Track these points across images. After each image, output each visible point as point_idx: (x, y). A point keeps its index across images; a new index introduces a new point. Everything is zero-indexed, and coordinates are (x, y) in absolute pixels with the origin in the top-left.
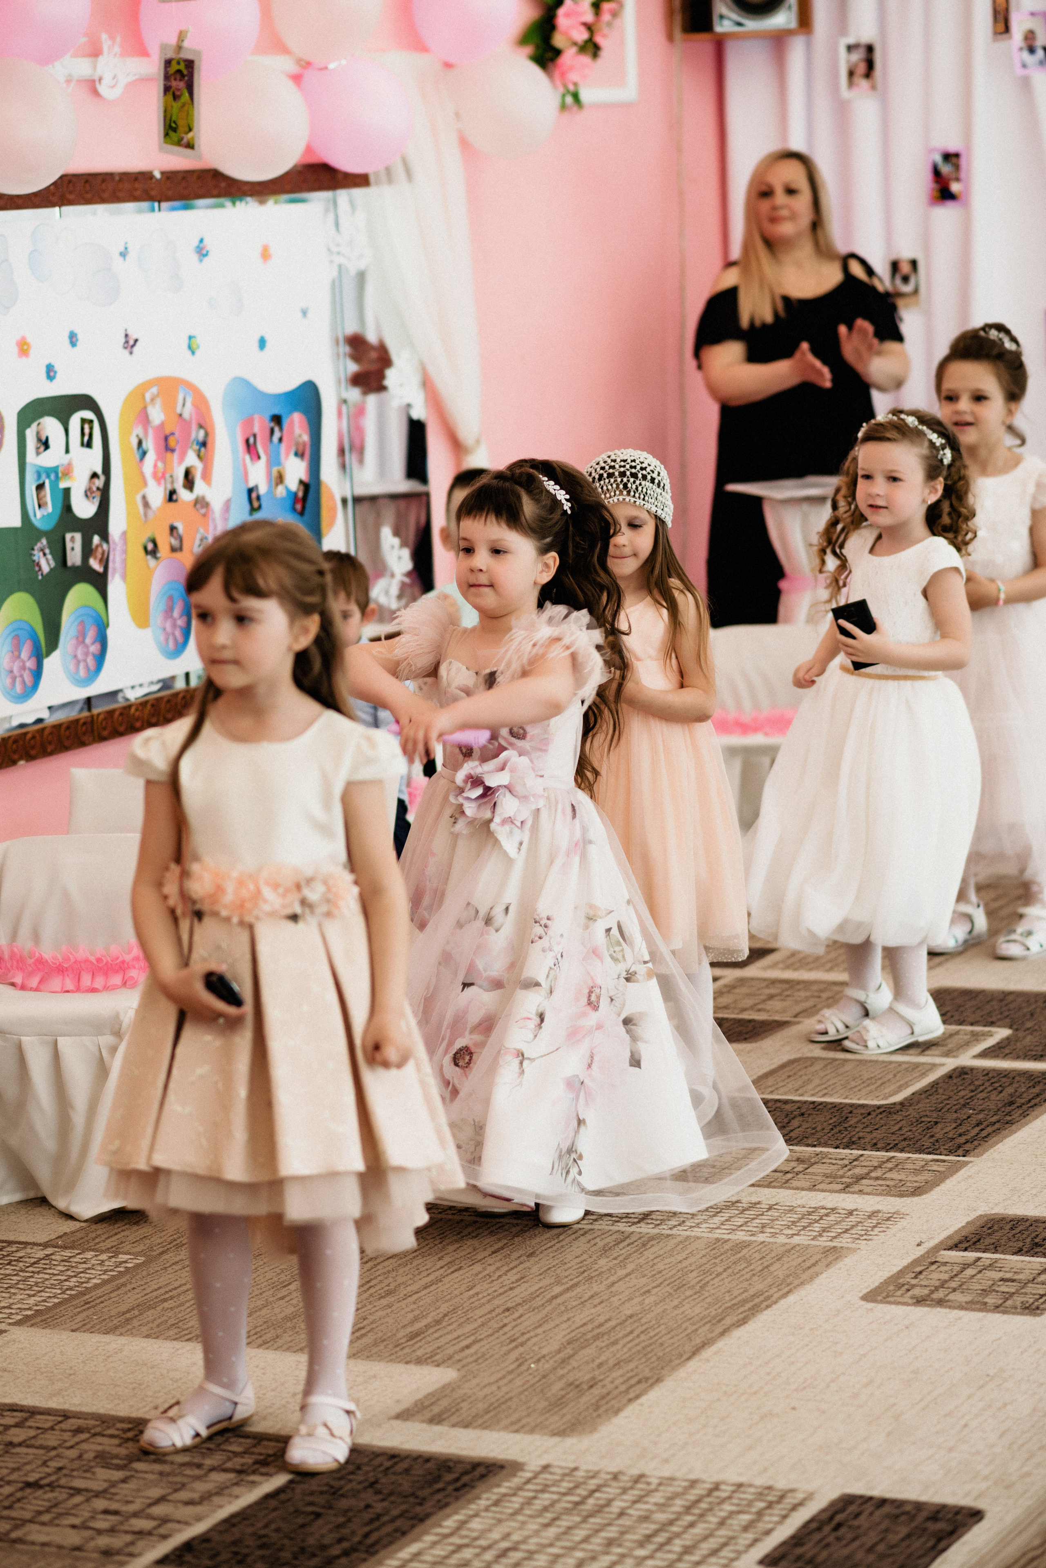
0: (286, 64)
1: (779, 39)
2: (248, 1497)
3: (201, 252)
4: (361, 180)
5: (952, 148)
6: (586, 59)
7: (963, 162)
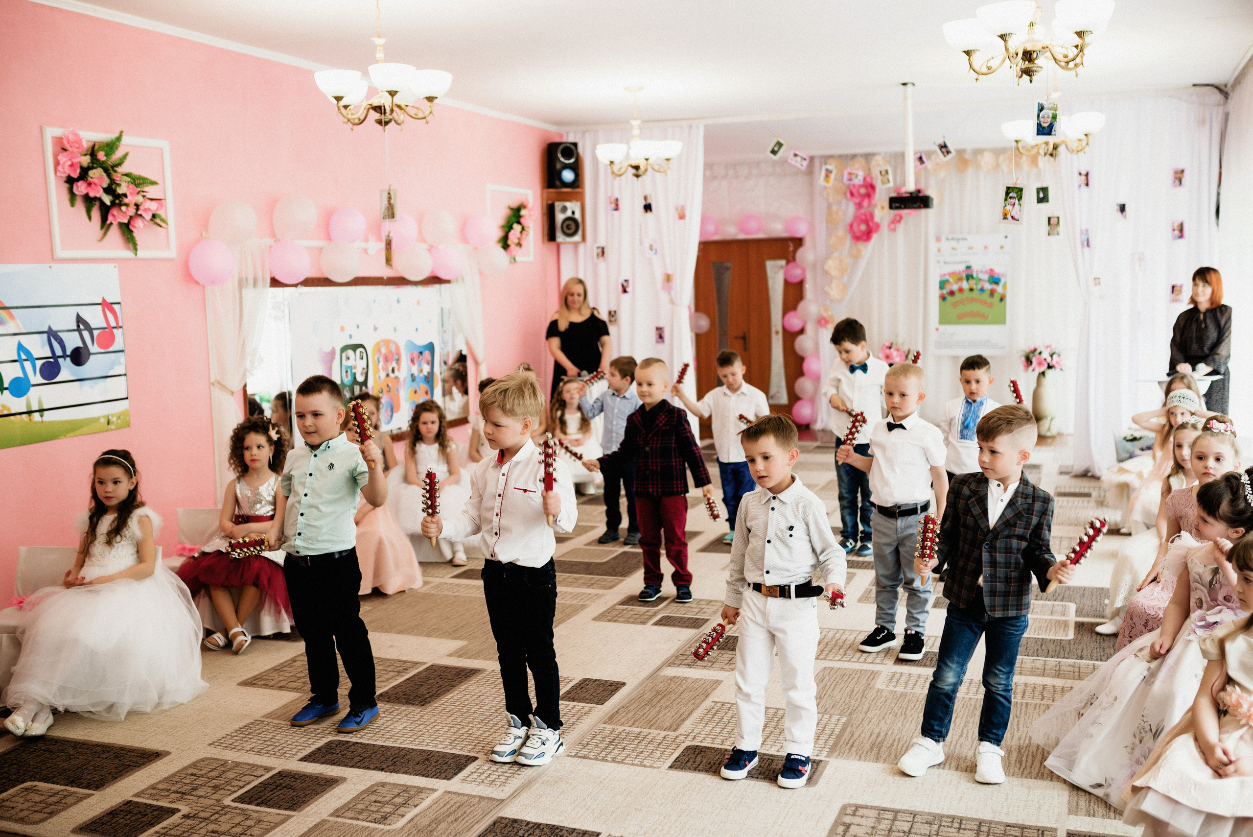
0: (425, 246)
1: (576, 244)
2: (401, 680)
3: (398, 301)
4: (448, 282)
5: (626, 278)
6: (518, 248)
7: (630, 282)
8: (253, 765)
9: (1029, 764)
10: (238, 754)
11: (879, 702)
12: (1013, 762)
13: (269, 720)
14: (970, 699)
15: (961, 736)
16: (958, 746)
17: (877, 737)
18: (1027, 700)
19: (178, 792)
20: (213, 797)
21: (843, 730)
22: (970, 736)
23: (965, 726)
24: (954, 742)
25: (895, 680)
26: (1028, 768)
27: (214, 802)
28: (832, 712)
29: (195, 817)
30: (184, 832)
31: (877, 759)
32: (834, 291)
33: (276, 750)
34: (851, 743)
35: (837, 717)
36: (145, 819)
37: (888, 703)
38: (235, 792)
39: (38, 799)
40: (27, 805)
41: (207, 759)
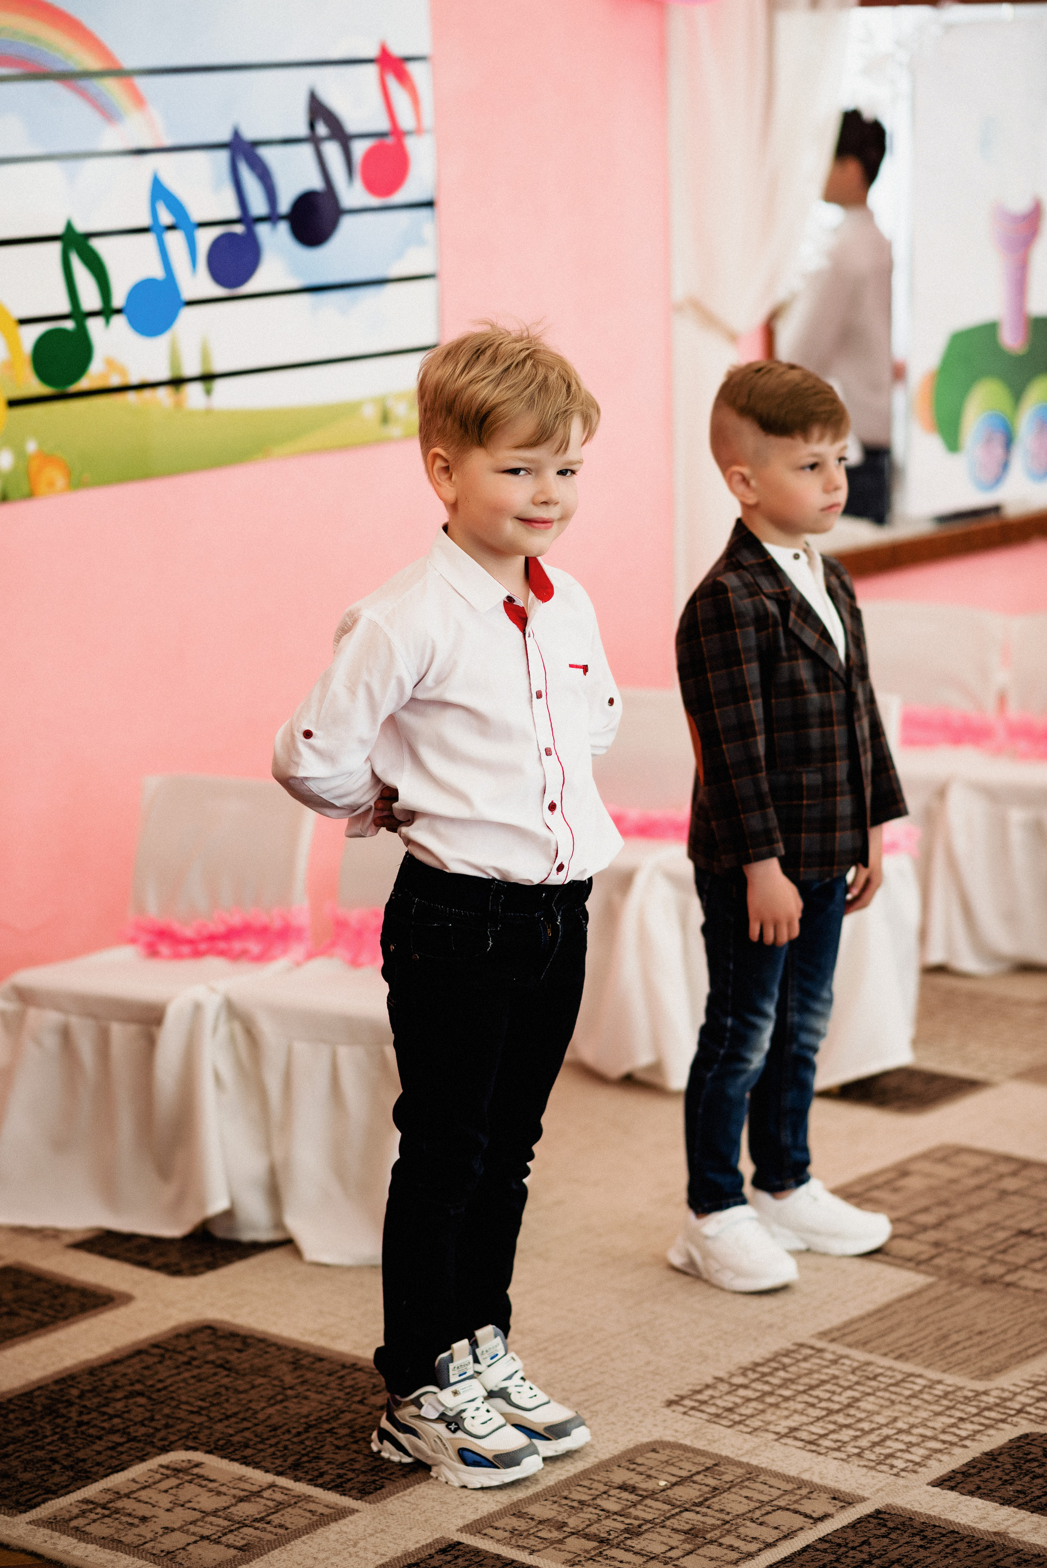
8: (801, 1484)
10: (752, 1441)
13: (839, 1349)
19: (587, 1537)
33: (864, 1442)
39: (208, 1502)
40: (180, 1516)
41: (666, 1445)
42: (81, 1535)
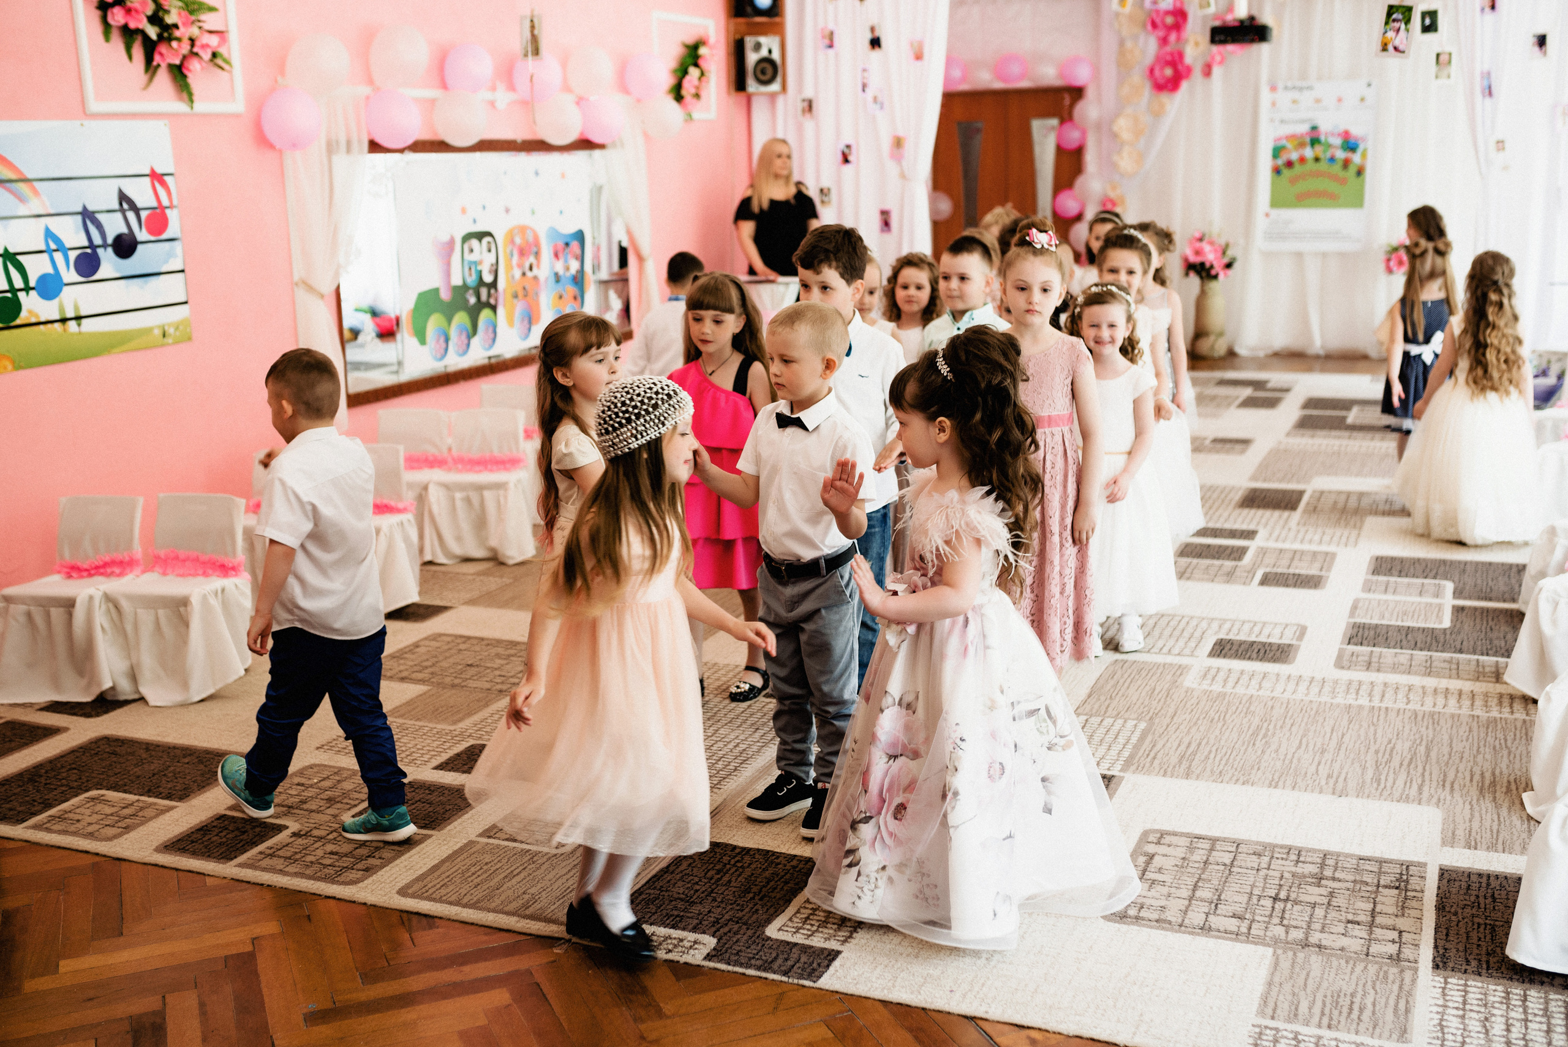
1: (774, 95)
4: (602, 147)
5: (848, 143)
6: (695, 100)
7: (855, 148)
9: (1389, 784)
11: (1189, 704)
12: (1368, 781)
14: (1311, 702)
15: (1299, 747)
16: (1295, 761)
17: (1188, 747)
18: (1388, 703)
20: (330, 811)
21: (1142, 739)
22: (1311, 747)
23: (1304, 736)
24: (1289, 757)
25: (1209, 677)
26: (1388, 787)
27: (330, 817)
28: (1126, 716)
29: (307, 835)
30: (296, 853)
31: (1188, 775)
32: (1125, 162)
34: (1152, 754)
35: (1135, 722)
36: (245, 837)
37: (1202, 704)
38: (355, 806)
39: (108, 810)
40: (95, 817)
41: (319, 765)
42: (49, 830)
